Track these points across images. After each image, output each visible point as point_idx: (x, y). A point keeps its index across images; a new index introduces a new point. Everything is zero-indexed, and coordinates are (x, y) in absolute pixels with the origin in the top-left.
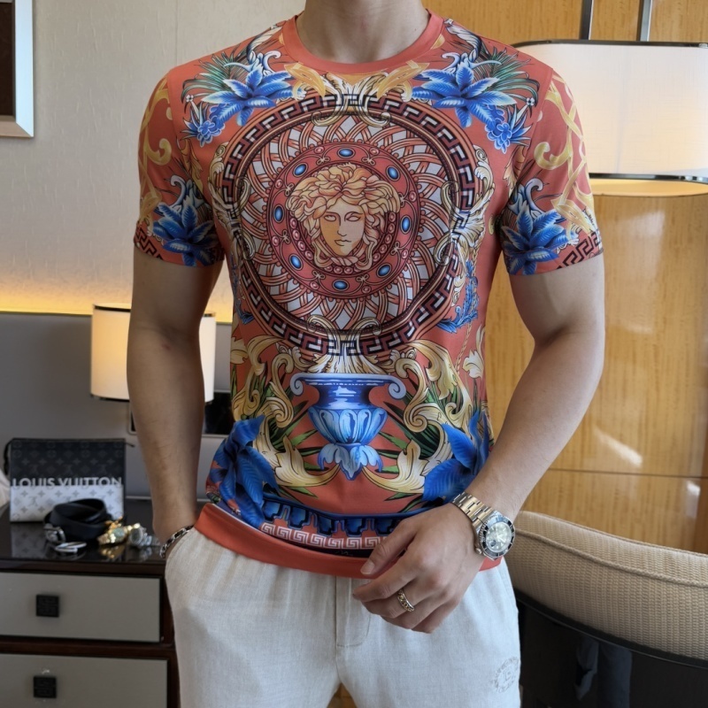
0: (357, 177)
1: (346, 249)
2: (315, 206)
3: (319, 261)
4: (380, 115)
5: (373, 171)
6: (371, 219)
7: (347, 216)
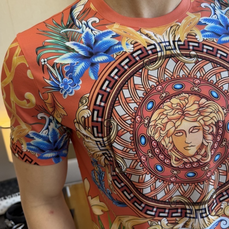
0: (191, 102)
1: (192, 151)
2: (167, 129)
3: (174, 163)
4: (189, 54)
5: (202, 96)
6: (207, 128)
7: (190, 131)
